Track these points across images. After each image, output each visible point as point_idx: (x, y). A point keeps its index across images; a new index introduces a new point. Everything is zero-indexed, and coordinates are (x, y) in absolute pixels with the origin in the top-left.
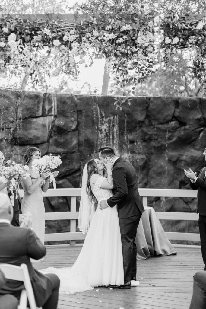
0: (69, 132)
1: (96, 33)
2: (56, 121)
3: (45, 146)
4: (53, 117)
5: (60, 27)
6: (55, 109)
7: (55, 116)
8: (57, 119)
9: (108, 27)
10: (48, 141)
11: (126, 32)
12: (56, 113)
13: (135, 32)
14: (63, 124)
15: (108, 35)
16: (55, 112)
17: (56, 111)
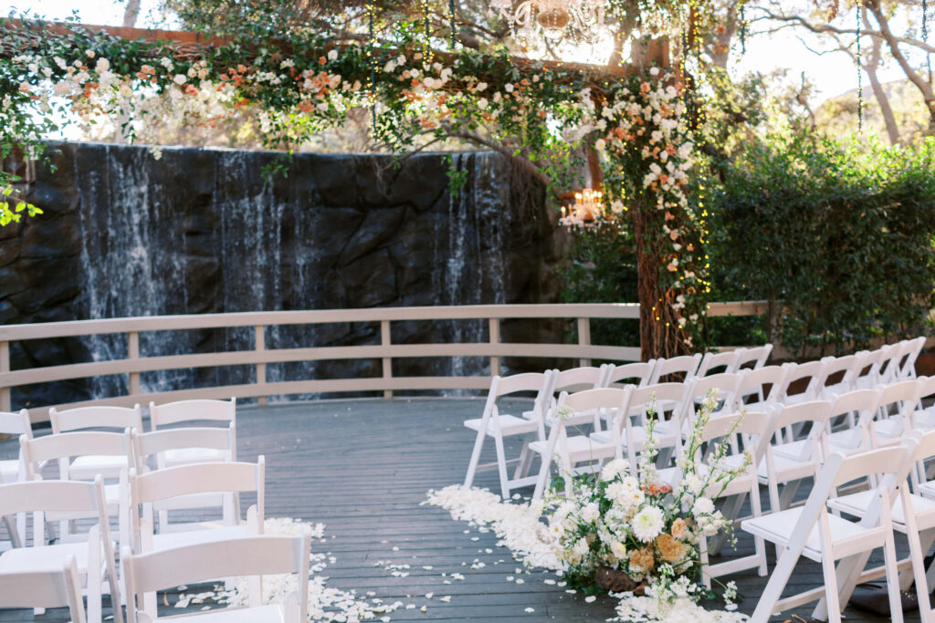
0: (64, 215)
1: (242, 68)
2: (35, 194)
3: (13, 244)
4: (27, 187)
5: (177, 53)
6: (31, 170)
7: (32, 184)
8: (37, 190)
9: (259, 61)
10: (20, 234)
11: (286, 70)
12: (34, 179)
13: (300, 71)
14: (50, 200)
15: (263, 73)
16: (31, 177)
17: (34, 173)
